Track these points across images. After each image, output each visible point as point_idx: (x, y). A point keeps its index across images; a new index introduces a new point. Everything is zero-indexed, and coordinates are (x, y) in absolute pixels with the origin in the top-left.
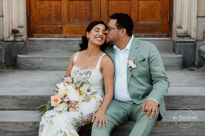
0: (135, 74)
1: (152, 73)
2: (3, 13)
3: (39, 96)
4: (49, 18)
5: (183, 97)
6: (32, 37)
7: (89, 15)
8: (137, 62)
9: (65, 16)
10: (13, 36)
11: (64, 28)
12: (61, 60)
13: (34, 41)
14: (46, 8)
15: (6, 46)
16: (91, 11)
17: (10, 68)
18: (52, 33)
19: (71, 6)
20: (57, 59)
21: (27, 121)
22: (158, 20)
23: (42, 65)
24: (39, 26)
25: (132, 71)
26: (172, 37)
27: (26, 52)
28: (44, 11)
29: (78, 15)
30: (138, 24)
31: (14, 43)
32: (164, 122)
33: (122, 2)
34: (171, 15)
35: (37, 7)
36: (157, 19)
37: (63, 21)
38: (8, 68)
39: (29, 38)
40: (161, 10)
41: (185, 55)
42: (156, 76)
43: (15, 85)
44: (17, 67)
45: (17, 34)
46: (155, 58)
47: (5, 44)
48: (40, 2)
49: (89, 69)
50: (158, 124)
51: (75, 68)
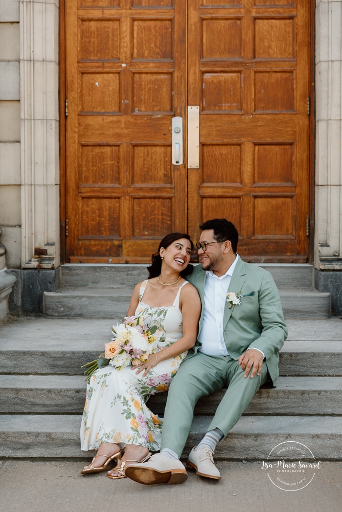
0: (237, 314)
1: (262, 315)
2: (20, 220)
3: (84, 353)
4: (98, 228)
5: (315, 355)
6: (69, 262)
7: (168, 224)
8: (242, 296)
9: (126, 225)
10: (36, 260)
11: (124, 246)
12: (118, 301)
13: (73, 268)
14: (94, 212)
15: (24, 277)
16: (171, 216)
17: (30, 316)
18: (104, 255)
19: (136, 208)
20: (113, 299)
21: (65, 387)
22: (290, 232)
23: (86, 310)
24: (80, 242)
25: (232, 309)
26: (314, 262)
27: (58, 288)
28: (90, 217)
29: (148, 223)
30: (255, 239)
31: (39, 272)
32: (281, 390)
33: (227, 201)
34: (311, 225)
35: (78, 210)
36: (287, 230)
37: (122, 235)
38: (27, 316)
39: (63, 264)
40: (295, 214)
41: (334, 293)
42: (267, 320)
43: (43, 338)
44: (42, 313)
45: (44, 256)
46: (269, 293)
47: (23, 272)
48: (83, 202)
49: (164, 307)
50: (271, 395)
51: (142, 305)
